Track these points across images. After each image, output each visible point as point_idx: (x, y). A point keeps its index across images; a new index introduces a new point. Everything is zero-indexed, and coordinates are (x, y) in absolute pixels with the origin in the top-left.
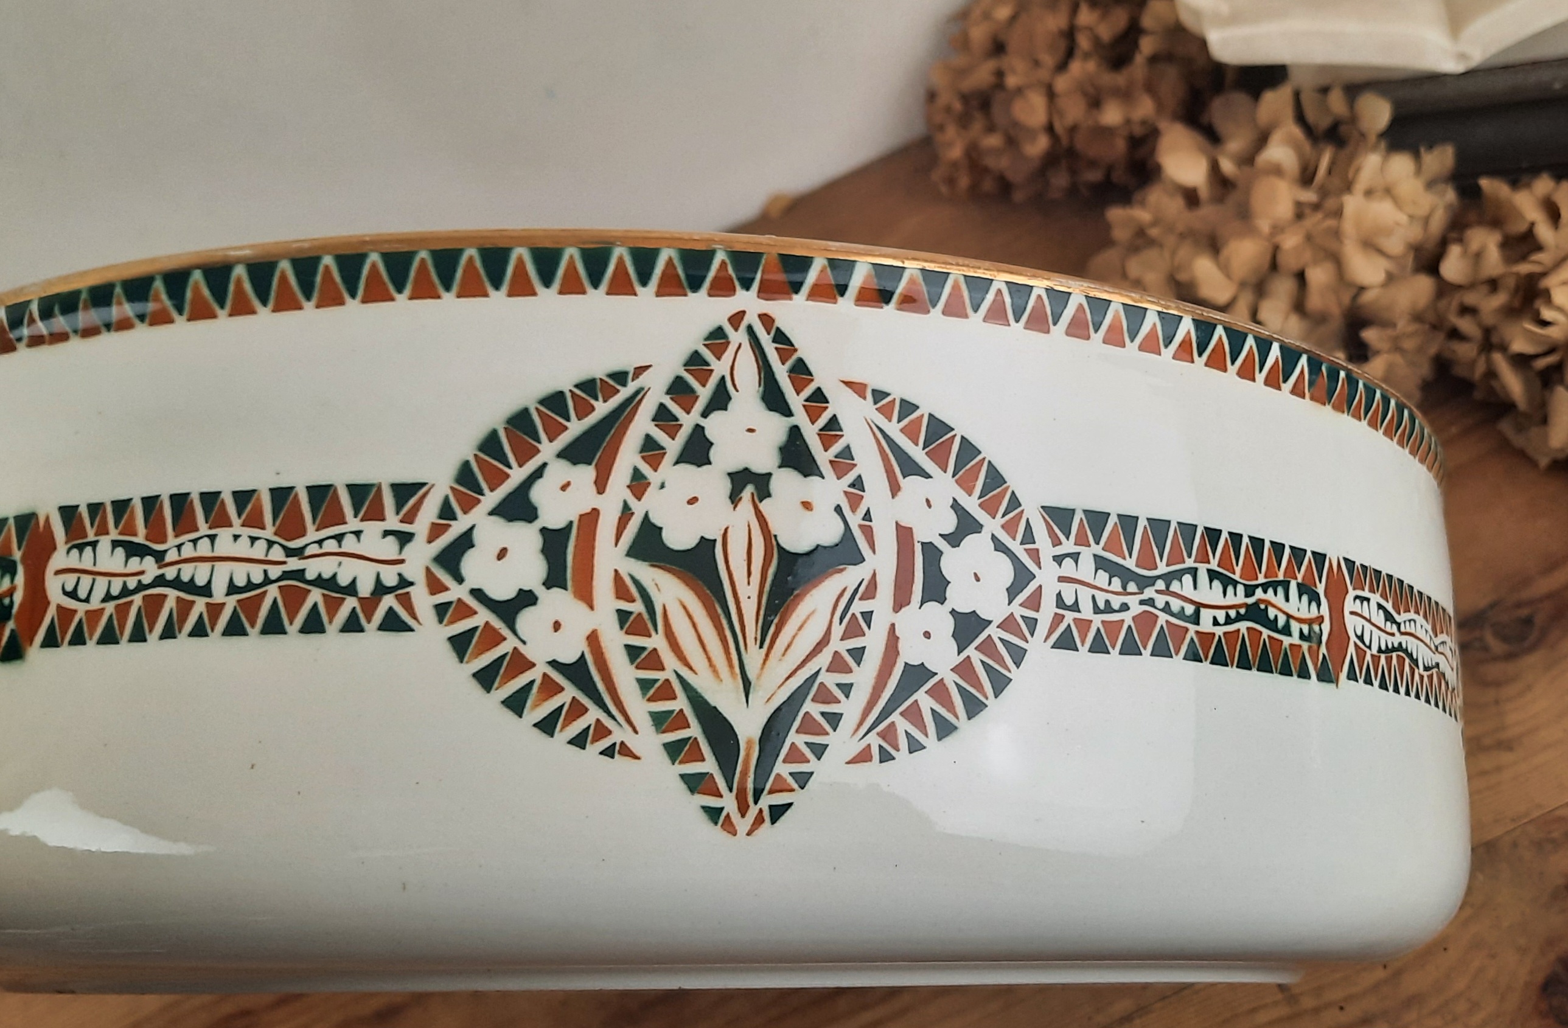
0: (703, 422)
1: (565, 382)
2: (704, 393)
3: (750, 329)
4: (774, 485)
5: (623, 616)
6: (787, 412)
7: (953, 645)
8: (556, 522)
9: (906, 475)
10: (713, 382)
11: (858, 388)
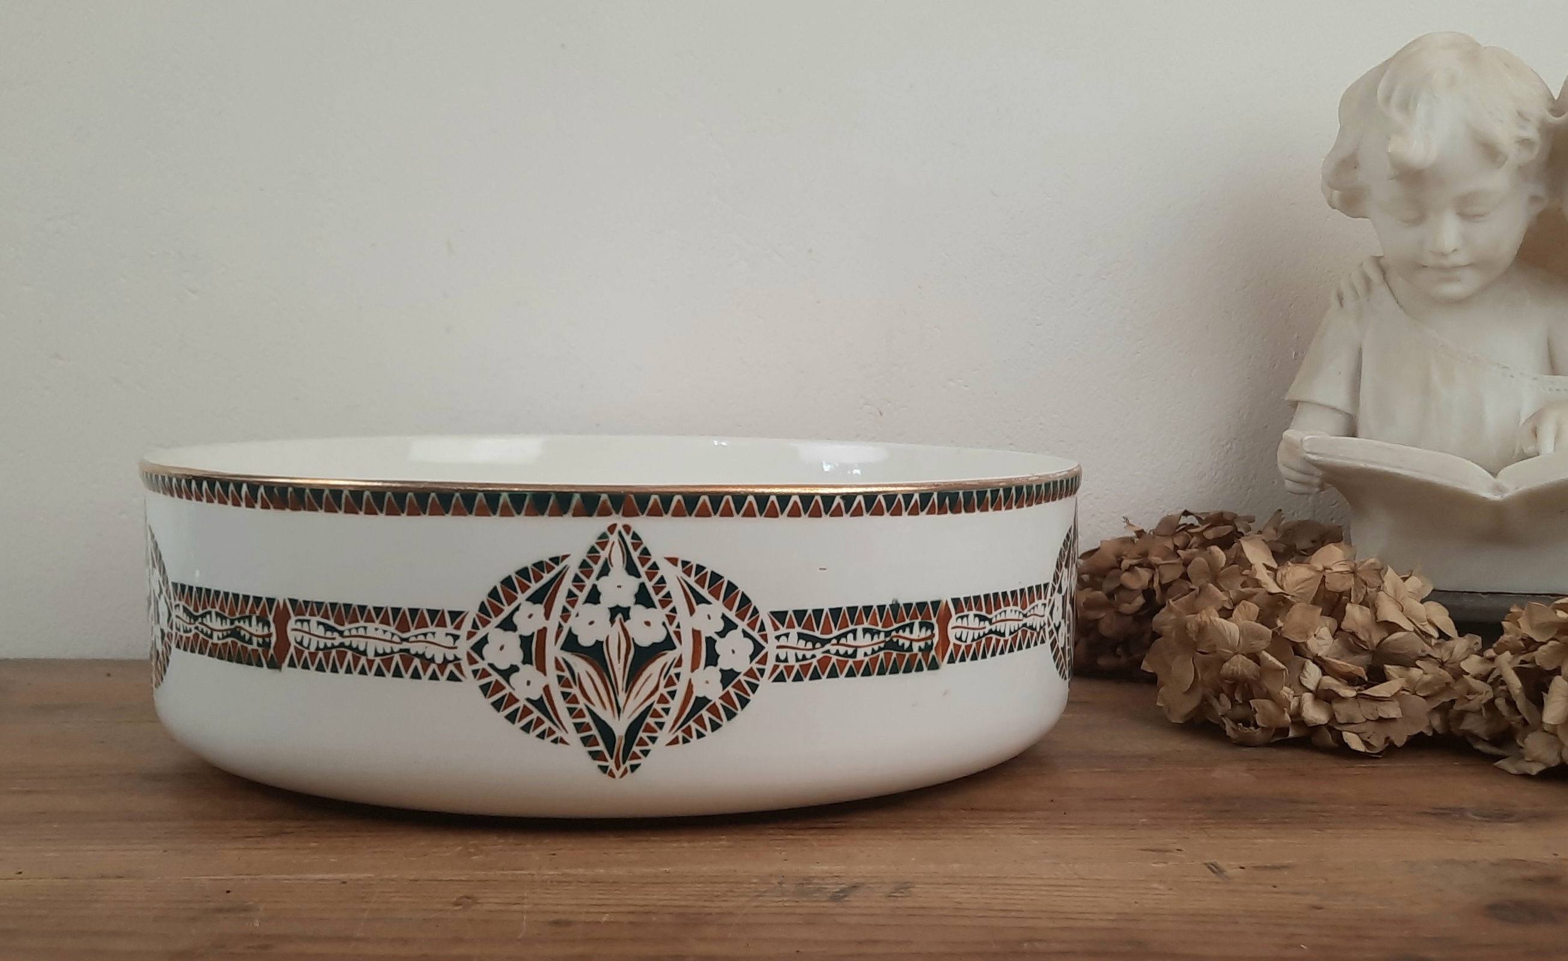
0: (596, 583)
1: (528, 562)
2: (597, 568)
3: (620, 533)
4: (631, 614)
5: (560, 678)
6: (638, 576)
7: (720, 686)
8: (527, 633)
9: (698, 603)
10: (601, 562)
11: (673, 561)
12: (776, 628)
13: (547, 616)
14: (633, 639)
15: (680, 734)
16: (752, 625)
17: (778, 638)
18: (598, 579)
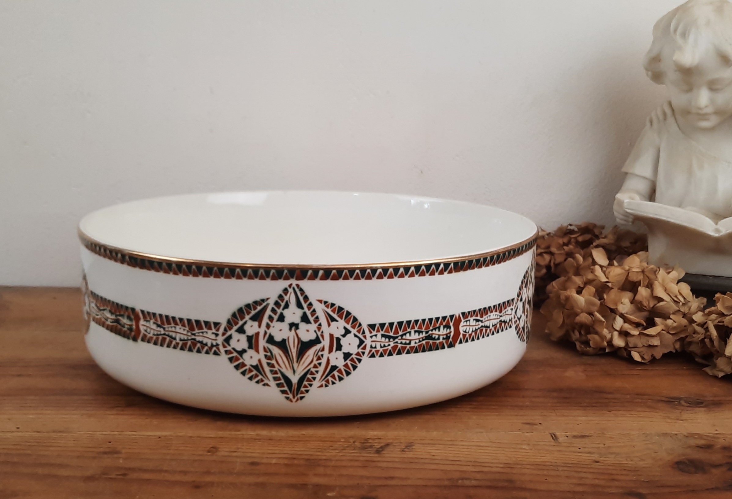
3: (294, 289)
9: (332, 321)
10: (285, 302)
11: (320, 301)
14: (300, 338)
18: (283, 309)
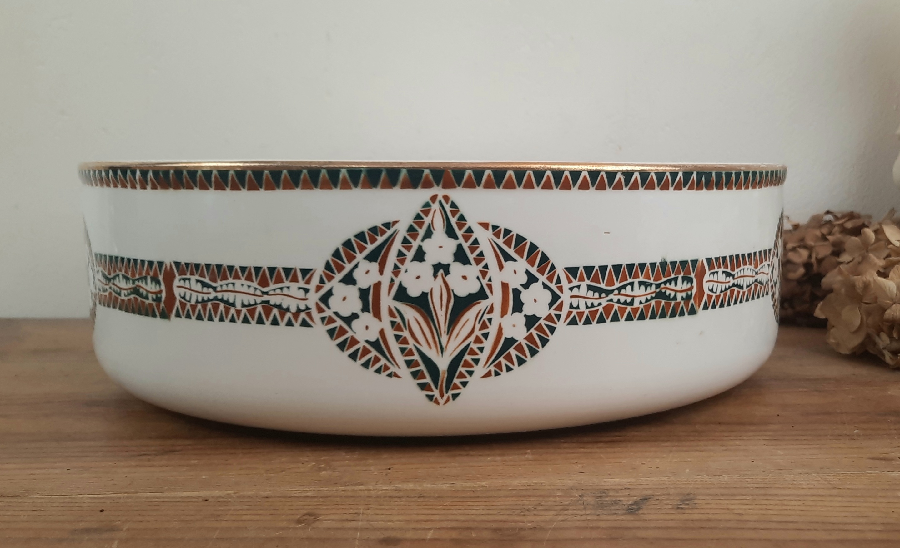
0: (422, 244)
1: (364, 227)
2: (422, 232)
3: (440, 203)
4: (451, 269)
5: (393, 323)
6: (456, 238)
7: (525, 329)
8: (365, 286)
9: (506, 261)
10: (425, 227)
11: (485, 226)
12: (570, 281)
13: (381, 271)
14: (453, 290)
15: (492, 368)
16: (550, 279)
17: (571, 289)
18: (423, 240)
